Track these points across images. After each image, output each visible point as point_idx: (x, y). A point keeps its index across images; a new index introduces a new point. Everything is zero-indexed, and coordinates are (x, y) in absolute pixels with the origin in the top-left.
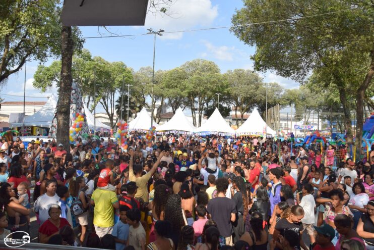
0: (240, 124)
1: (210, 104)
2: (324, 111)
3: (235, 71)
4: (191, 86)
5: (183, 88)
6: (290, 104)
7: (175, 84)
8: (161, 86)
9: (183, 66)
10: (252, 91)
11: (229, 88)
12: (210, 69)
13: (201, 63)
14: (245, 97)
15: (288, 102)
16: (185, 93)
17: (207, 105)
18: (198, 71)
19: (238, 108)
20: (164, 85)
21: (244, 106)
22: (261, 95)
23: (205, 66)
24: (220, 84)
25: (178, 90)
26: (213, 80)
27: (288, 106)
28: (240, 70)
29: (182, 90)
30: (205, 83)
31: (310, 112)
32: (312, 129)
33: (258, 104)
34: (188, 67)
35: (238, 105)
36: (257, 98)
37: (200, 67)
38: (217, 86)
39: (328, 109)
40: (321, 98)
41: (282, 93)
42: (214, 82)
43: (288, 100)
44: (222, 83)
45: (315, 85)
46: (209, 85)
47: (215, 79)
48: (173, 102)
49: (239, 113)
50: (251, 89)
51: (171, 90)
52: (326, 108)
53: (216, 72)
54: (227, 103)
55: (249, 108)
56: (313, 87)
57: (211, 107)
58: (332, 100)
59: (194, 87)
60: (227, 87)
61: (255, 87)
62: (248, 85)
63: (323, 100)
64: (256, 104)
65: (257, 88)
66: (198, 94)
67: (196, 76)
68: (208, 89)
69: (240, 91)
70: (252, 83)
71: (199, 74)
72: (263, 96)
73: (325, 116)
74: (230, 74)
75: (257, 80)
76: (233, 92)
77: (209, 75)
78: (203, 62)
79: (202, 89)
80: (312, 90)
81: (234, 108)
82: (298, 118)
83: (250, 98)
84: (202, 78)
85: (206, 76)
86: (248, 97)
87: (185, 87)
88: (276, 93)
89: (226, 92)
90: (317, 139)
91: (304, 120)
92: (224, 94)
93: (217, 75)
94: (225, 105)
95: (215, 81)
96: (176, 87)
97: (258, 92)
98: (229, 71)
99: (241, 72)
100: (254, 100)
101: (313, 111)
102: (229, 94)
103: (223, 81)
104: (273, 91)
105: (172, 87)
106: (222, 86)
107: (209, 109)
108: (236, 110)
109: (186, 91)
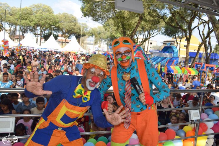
0: (64, 45)
1: (47, 32)
2: (109, 41)
3: (63, 14)
4: (36, 20)
5: (31, 20)
6: (92, 36)
7: (26, 18)
8: (15, 17)
9: (31, 6)
10: (72, 26)
11: (59, 24)
12: (48, 11)
13: (42, 6)
14: (68, 30)
15: (91, 35)
16: (32, 24)
17: (44, 32)
18: (41, 11)
19: (63, 36)
20: (17, 17)
21: (67, 34)
22: (77, 29)
23: (45, 8)
24: (54, 21)
25: (28, 22)
26: (50, 18)
27: (91, 37)
28: (66, 14)
29: (30, 22)
30: (45, 19)
31: (102, 41)
32: (104, 50)
33: (74, 34)
34: (34, 8)
35: (64, 34)
36: (75, 31)
37: (42, 9)
38: (52, 22)
39: (111, 40)
40: (108, 34)
41: (88, 29)
42: (50, 19)
43: (91, 33)
44: (55, 20)
45: (108, 27)
46: (47, 21)
47: (51, 17)
48: (22, 28)
49: (64, 39)
50: (72, 25)
51: (23, 21)
52: (110, 39)
53: (52, 13)
54: (56, 32)
55: (69, 36)
56: (107, 28)
57: (46, 34)
58: (113, 36)
59: (38, 21)
60: (58, 23)
61: (74, 24)
62: (70, 23)
63: (109, 35)
64: (73, 34)
65: (75, 25)
66: (40, 25)
67: (40, 14)
68: (47, 23)
69: (65, 26)
70: (72, 22)
71: (41, 13)
72: (78, 30)
73: (109, 44)
74: (60, 16)
75: (75, 21)
76: (61, 26)
77: (48, 15)
78: (44, 6)
79: (43, 22)
80: (106, 30)
81: (61, 36)
82: (96, 43)
83: (71, 31)
84: (43, 15)
85: (45, 15)
86: (69, 30)
87: (32, 20)
88: (85, 29)
89: (57, 26)
90: (108, 55)
91: (98, 45)
92: (56, 27)
93: (53, 15)
94: (55, 33)
95: (52, 18)
96: (26, 19)
97: (75, 27)
98: (60, 13)
99: (66, 15)
100: (73, 32)
101: (103, 41)
102: (59, 27)
103: (56, 19)
104: (84, 28)
105: (23, 19)
106: (55, 22)
107: (45, 35)
108: (62, 37)
109: (33, 23)
